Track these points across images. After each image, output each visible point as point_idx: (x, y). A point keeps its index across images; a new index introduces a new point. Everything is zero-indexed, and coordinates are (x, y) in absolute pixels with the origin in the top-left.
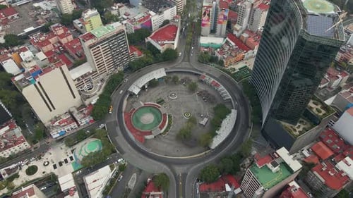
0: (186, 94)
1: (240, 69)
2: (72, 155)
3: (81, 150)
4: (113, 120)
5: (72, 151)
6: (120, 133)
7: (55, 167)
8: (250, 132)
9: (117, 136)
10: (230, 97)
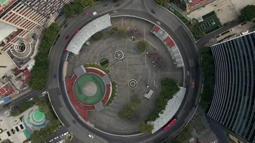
0: (134, 54)
1: (204, 17)
2: (22, 123)
3: (29, 118)
4: (55, 87)
5: (21, 119)
6: (63, 103)
7: (8, 133)
8: (195, 111)
9: (61, 106)
10: (183, 65)
